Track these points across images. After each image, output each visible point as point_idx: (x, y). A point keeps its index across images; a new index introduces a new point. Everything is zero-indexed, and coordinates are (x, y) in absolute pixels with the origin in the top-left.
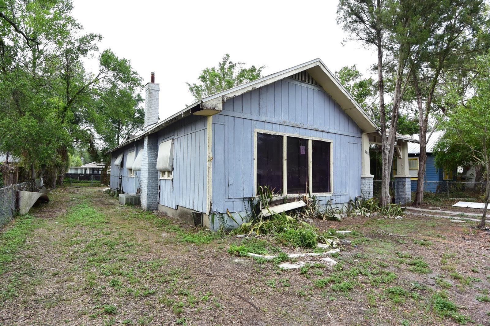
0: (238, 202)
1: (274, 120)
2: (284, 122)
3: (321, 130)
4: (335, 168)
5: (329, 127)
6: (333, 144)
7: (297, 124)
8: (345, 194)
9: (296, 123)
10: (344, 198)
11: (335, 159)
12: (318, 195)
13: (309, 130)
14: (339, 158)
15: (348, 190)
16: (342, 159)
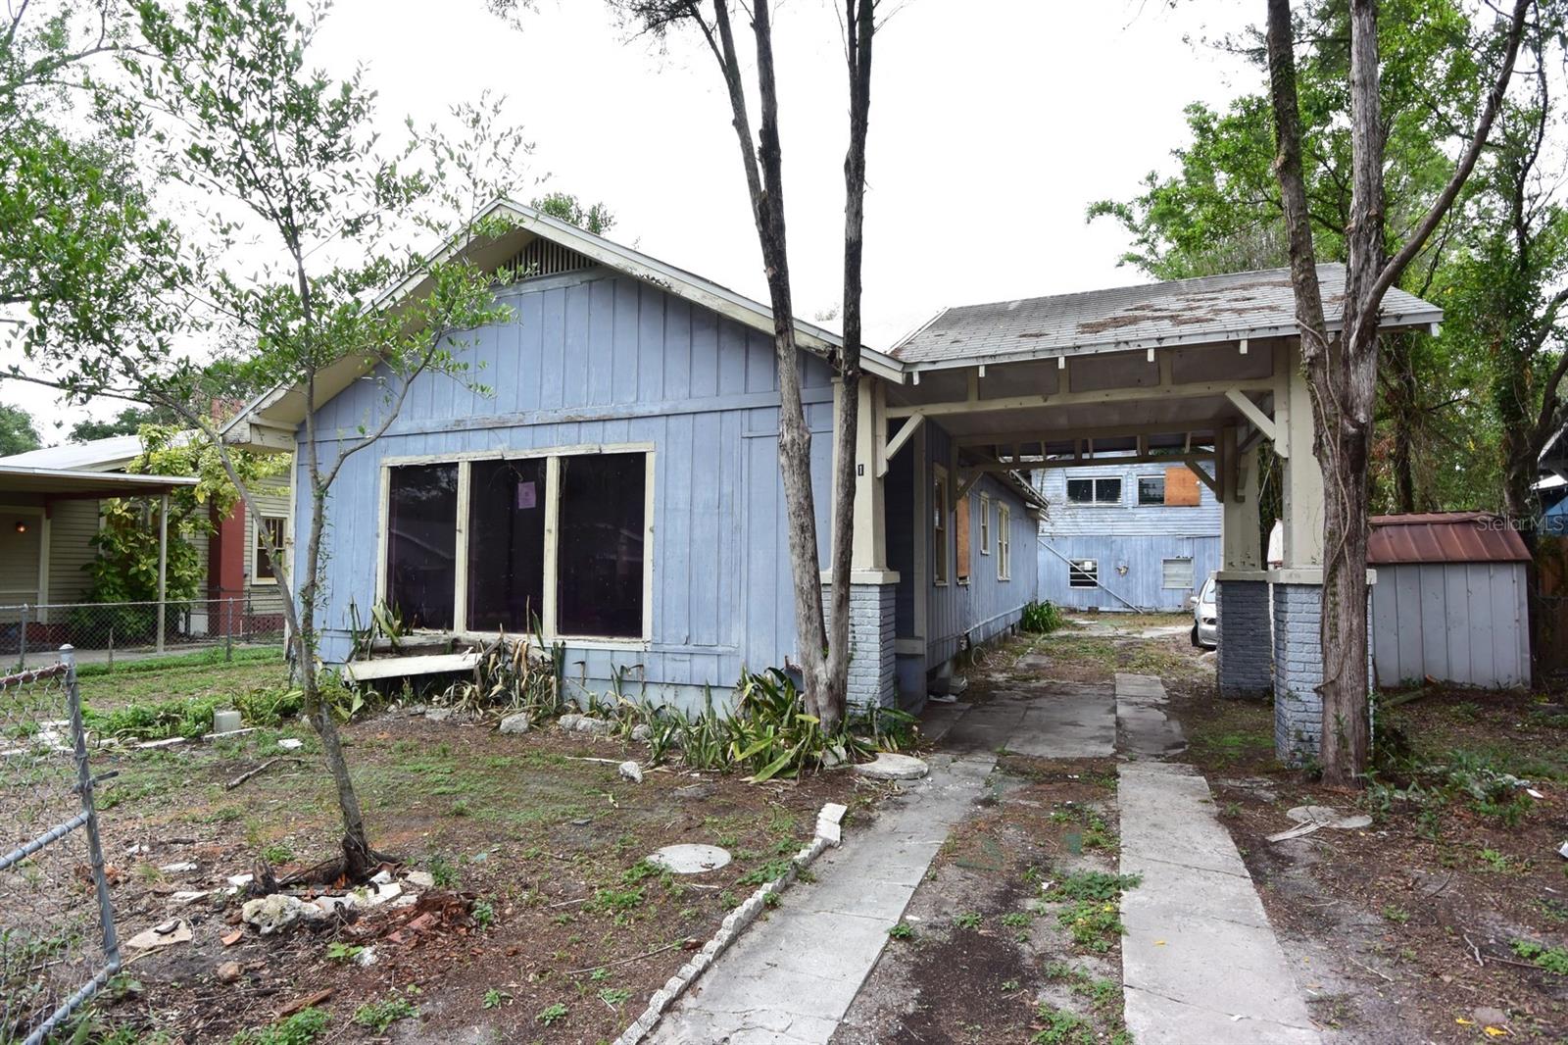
0: (342, 641)
1: (430, 425)
2: (458, 422)
3: (594, 416)
4: (663, 545)
5: (633, 399)
6: (658, 458)
7: (500, 418)
8: (720, 649)
9: (499, 413)
10: (714, 667)
11: (664, 509)
12: (576, 643)
13: (549, 427)
14: (681, 506)
15: (737, 635)
16: (699, 509)
